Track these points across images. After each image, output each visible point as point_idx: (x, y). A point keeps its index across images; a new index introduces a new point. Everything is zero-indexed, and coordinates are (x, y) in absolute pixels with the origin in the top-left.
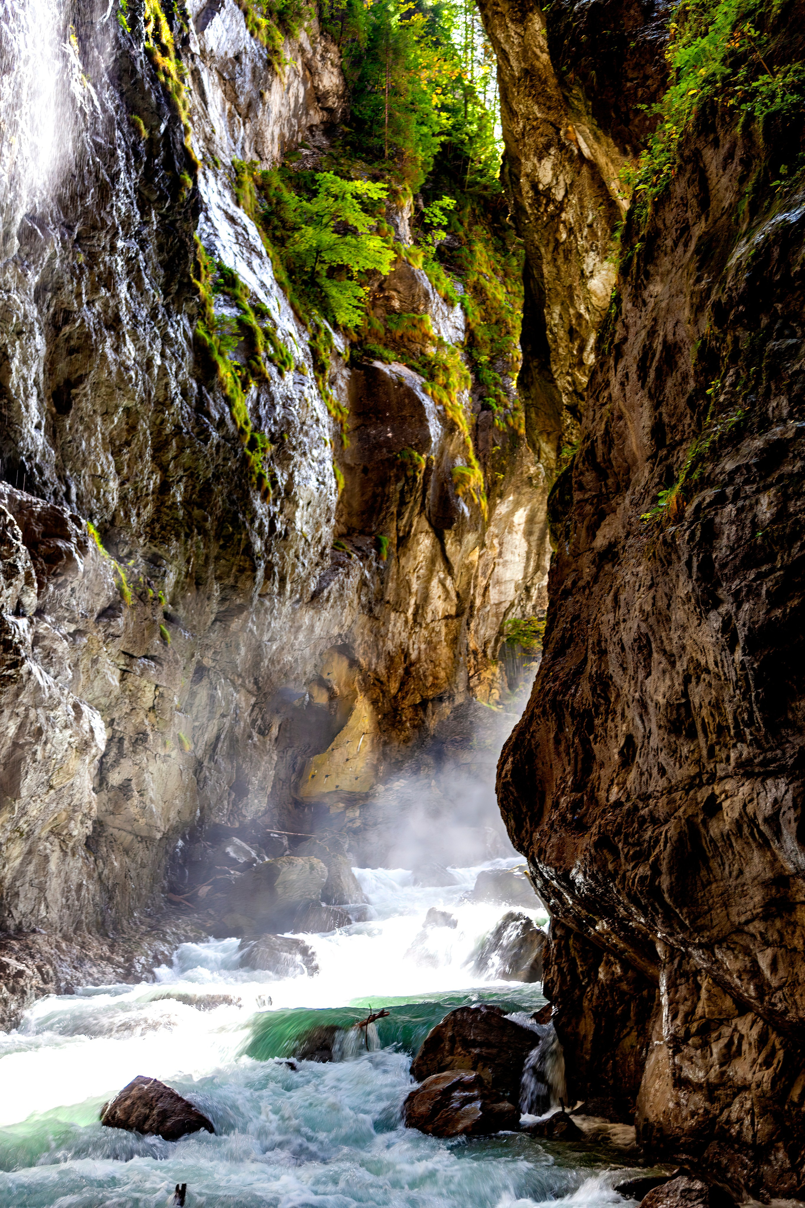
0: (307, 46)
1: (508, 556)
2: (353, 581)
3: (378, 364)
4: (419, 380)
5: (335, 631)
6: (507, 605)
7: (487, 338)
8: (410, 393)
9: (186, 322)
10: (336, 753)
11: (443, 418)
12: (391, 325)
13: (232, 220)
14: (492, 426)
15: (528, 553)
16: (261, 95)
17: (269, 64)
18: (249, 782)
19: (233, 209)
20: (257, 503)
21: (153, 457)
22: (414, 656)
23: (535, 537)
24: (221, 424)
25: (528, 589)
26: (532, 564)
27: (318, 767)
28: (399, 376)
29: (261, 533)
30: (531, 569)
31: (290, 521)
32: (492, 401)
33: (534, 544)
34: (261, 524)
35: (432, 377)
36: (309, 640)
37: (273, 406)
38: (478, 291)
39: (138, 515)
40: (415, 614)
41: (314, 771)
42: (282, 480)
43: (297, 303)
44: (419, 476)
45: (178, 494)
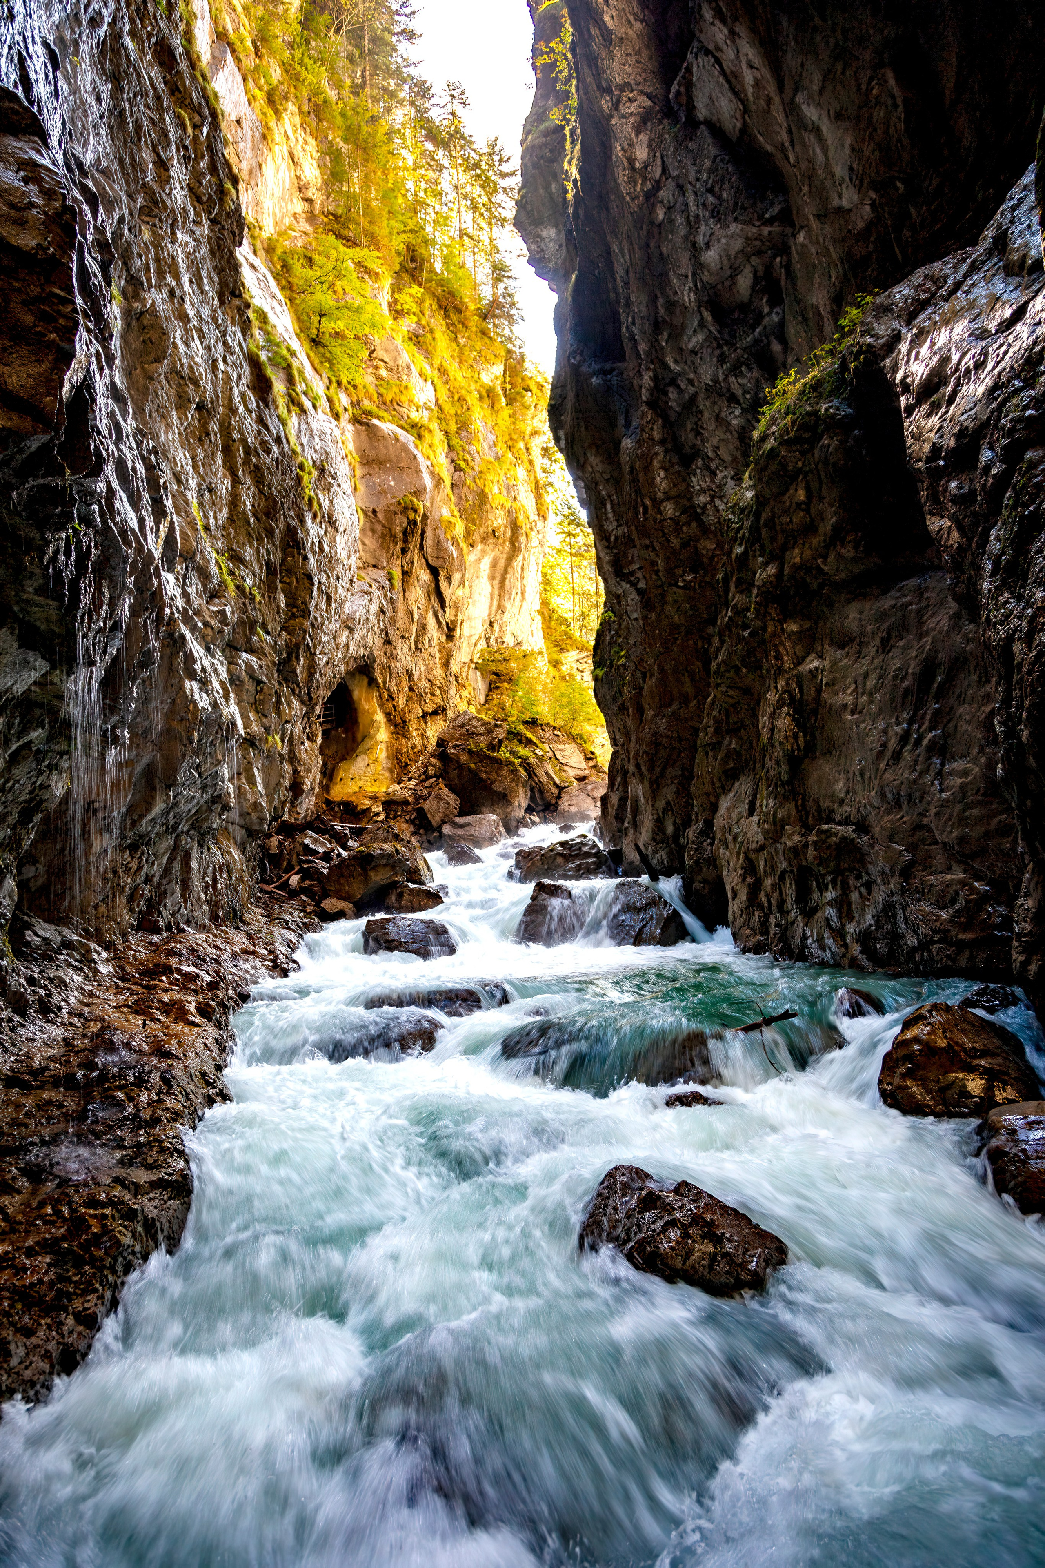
0: (290, 133)
1: (475, 596)
2: (374, 607)
3: (375, 421)
4: (412, 438)
5: (362, 651)
6: (476, 637)
7: (452, 412)
8: (405, 448)
9: (239, 334)
10: (359, 759)
11: (432, 474)
12: (382, 390)
13: (253, 267)
14: (465, 484)
15: (492, 595)
16: (260, 166)
17: (264, 137)
18: (303, 783)
19: (252, 258)
20: (309, 523)
21: (225, 462)
22: (416, 677)
23: (496, 582)
24: (278, 441)
25: (491, 624)
26: (495, 603)
27: (346, 771)
28: (395, 434)
29: (313, 552)
30: (494, 608)
31: (332, 546)
32: (463, 464)
33: (496, 586)
34: (313, 543)
35: (420, 437)
36: (345, 657)
37: (312, 436)
38: (442, 372)
39: (216, 518)
40: (416, 642)
41: (342, 774)
42: (326, 505)
43: (312, 354)
44: (419, 519)
45: (248, 503)
